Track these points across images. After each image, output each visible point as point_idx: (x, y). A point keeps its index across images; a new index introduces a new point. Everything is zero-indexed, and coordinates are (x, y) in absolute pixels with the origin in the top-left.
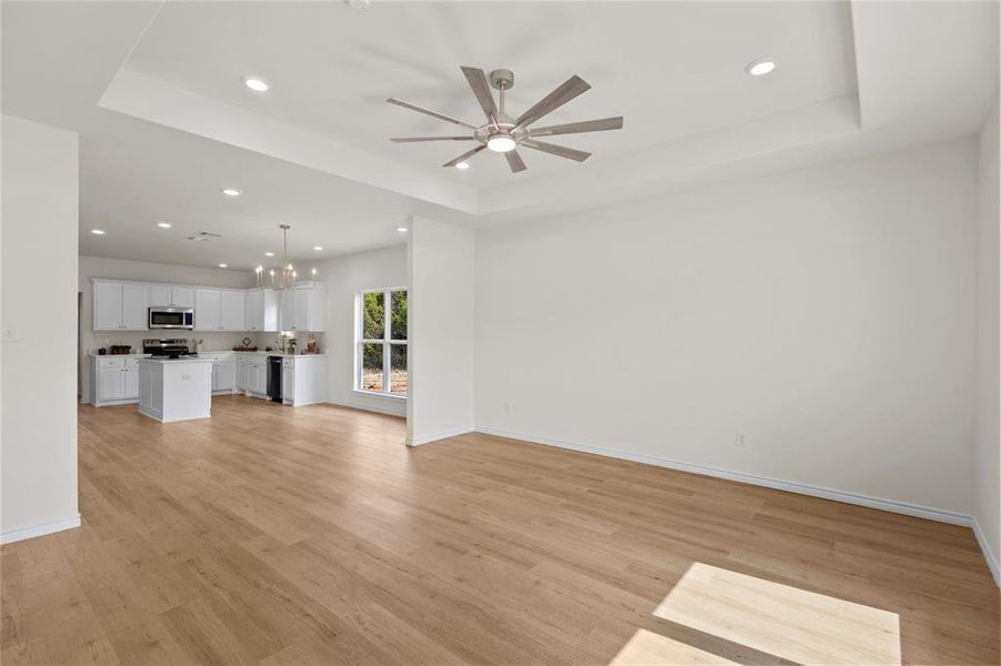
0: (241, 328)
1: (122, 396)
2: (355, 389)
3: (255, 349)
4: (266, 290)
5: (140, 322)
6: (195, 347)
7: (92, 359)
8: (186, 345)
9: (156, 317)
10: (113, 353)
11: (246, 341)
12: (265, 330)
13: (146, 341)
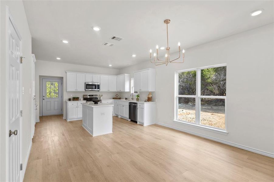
0: (115, 90)
1: (76, 117)
2: (175, 120)
3: (120, 99)
4: (126, 74)
5: (82, 88)
6: (100, 98)
7: (66, 102)
8: (97, 97)
9: (87, 86)
10: (73, 100)
11: (117, 95)
12: (125, 91)
13: (84, 96)
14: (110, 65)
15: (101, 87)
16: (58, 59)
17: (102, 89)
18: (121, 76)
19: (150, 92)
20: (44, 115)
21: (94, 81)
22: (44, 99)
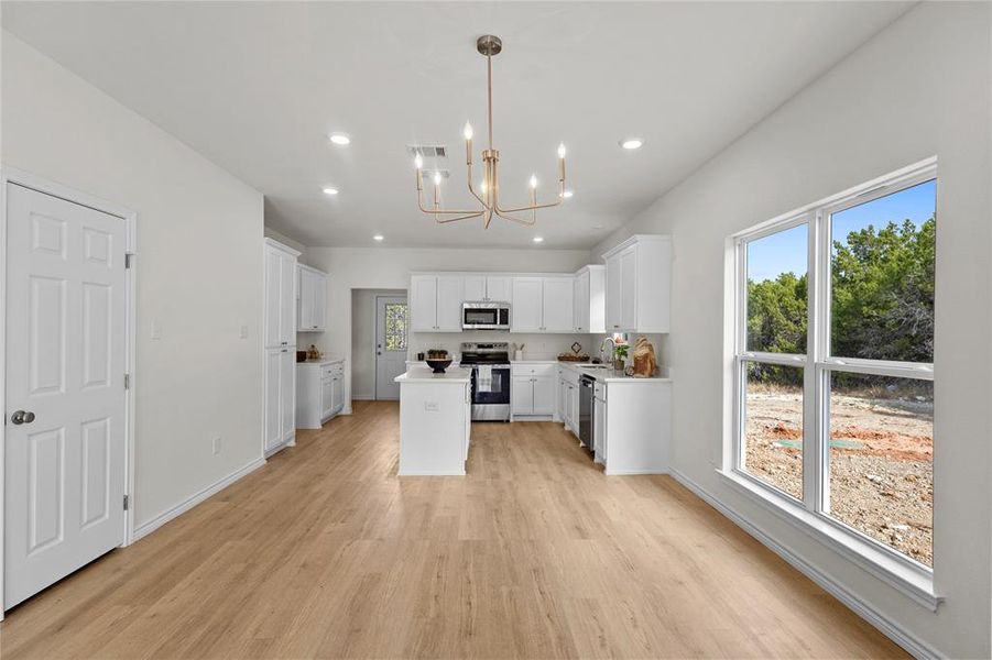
0: (568, 328)
2: (726, 471)
3: (585, 360)
5: (453, 322)
8: (507, 351)
9: (468, 314)
11: (576, 348)
12: (591, 332)
13: (463, 345)
14: (538, 240)
15: (514, 317)
16: (379, 238)
17: (517, 323)
18: (583, 275)
19: (642, 335)
20: (381, 396)
21: (492, 297)
22: (379, 353)
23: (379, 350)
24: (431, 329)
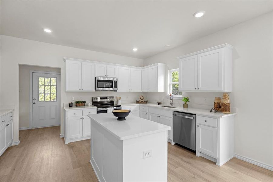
1: (81, 136)
4: (159, 64)
5: (90, 86)
6: (117, 101)
8: (113, 100)
9: (99, 83)
10: (76, 106)
11: (142, 98)
12: (159, 91)
13: (93, 98)
14: (135, 50)
16: (48, 31)
17: (121, 87)
18: (152, 67)
19: (226, 93)
20: (34, 127)
21: (109, 75)
22: (34, 103)
23: (34, 101)
24: (78, 90)
